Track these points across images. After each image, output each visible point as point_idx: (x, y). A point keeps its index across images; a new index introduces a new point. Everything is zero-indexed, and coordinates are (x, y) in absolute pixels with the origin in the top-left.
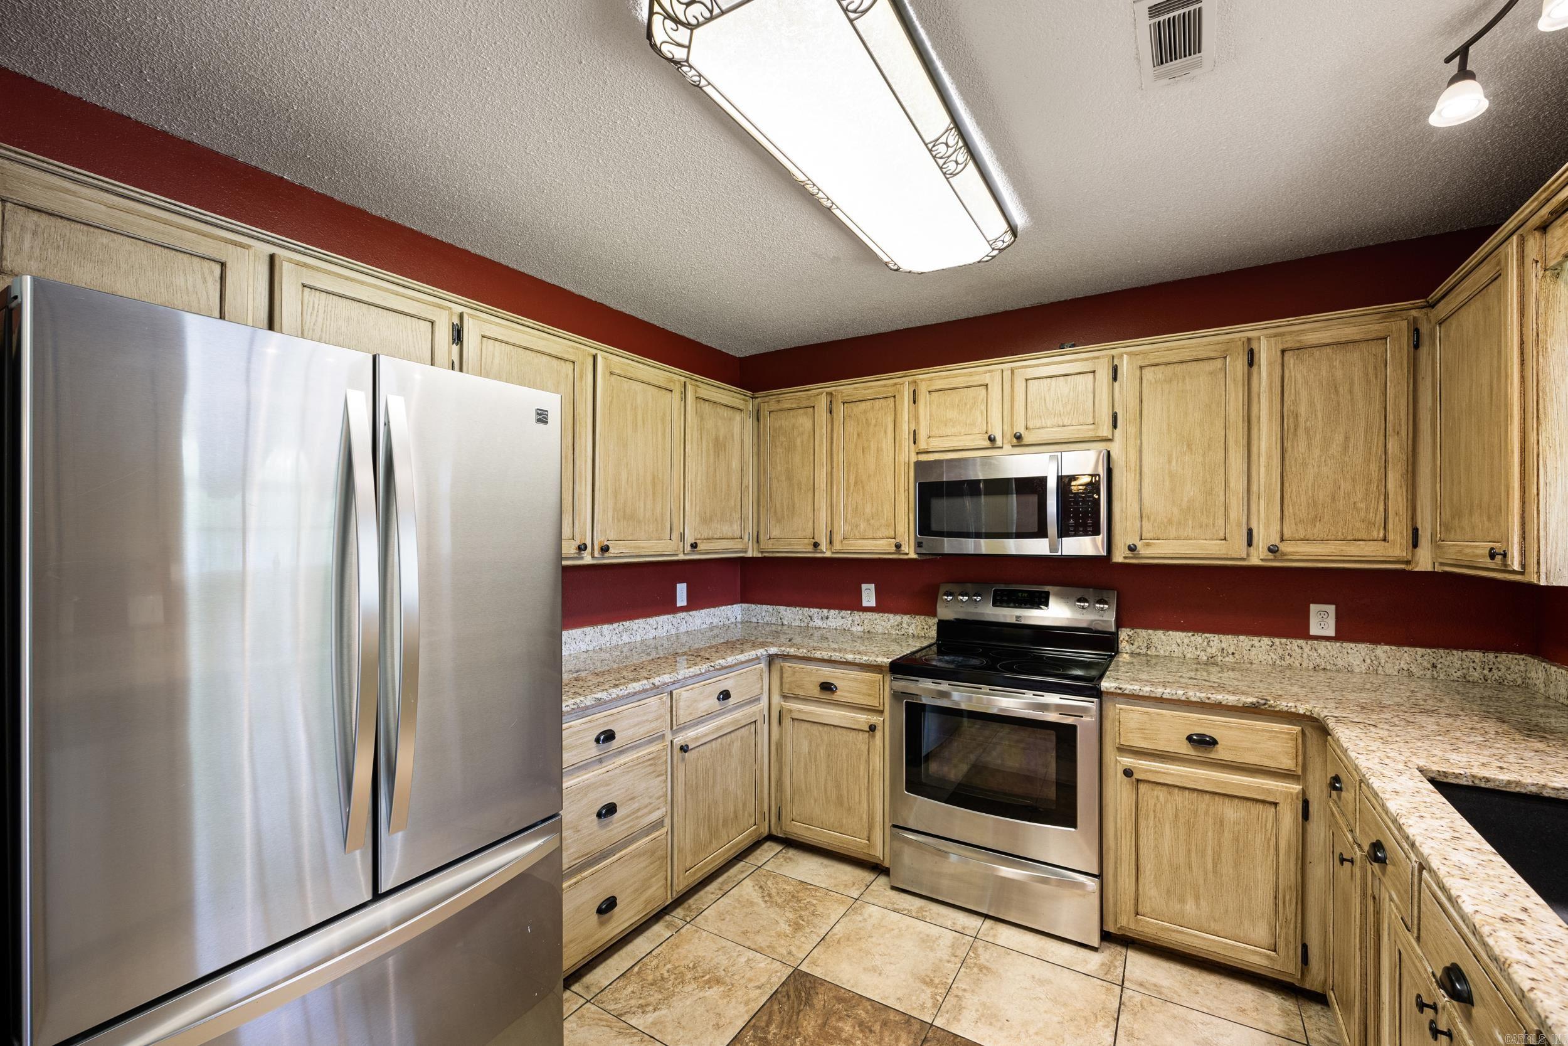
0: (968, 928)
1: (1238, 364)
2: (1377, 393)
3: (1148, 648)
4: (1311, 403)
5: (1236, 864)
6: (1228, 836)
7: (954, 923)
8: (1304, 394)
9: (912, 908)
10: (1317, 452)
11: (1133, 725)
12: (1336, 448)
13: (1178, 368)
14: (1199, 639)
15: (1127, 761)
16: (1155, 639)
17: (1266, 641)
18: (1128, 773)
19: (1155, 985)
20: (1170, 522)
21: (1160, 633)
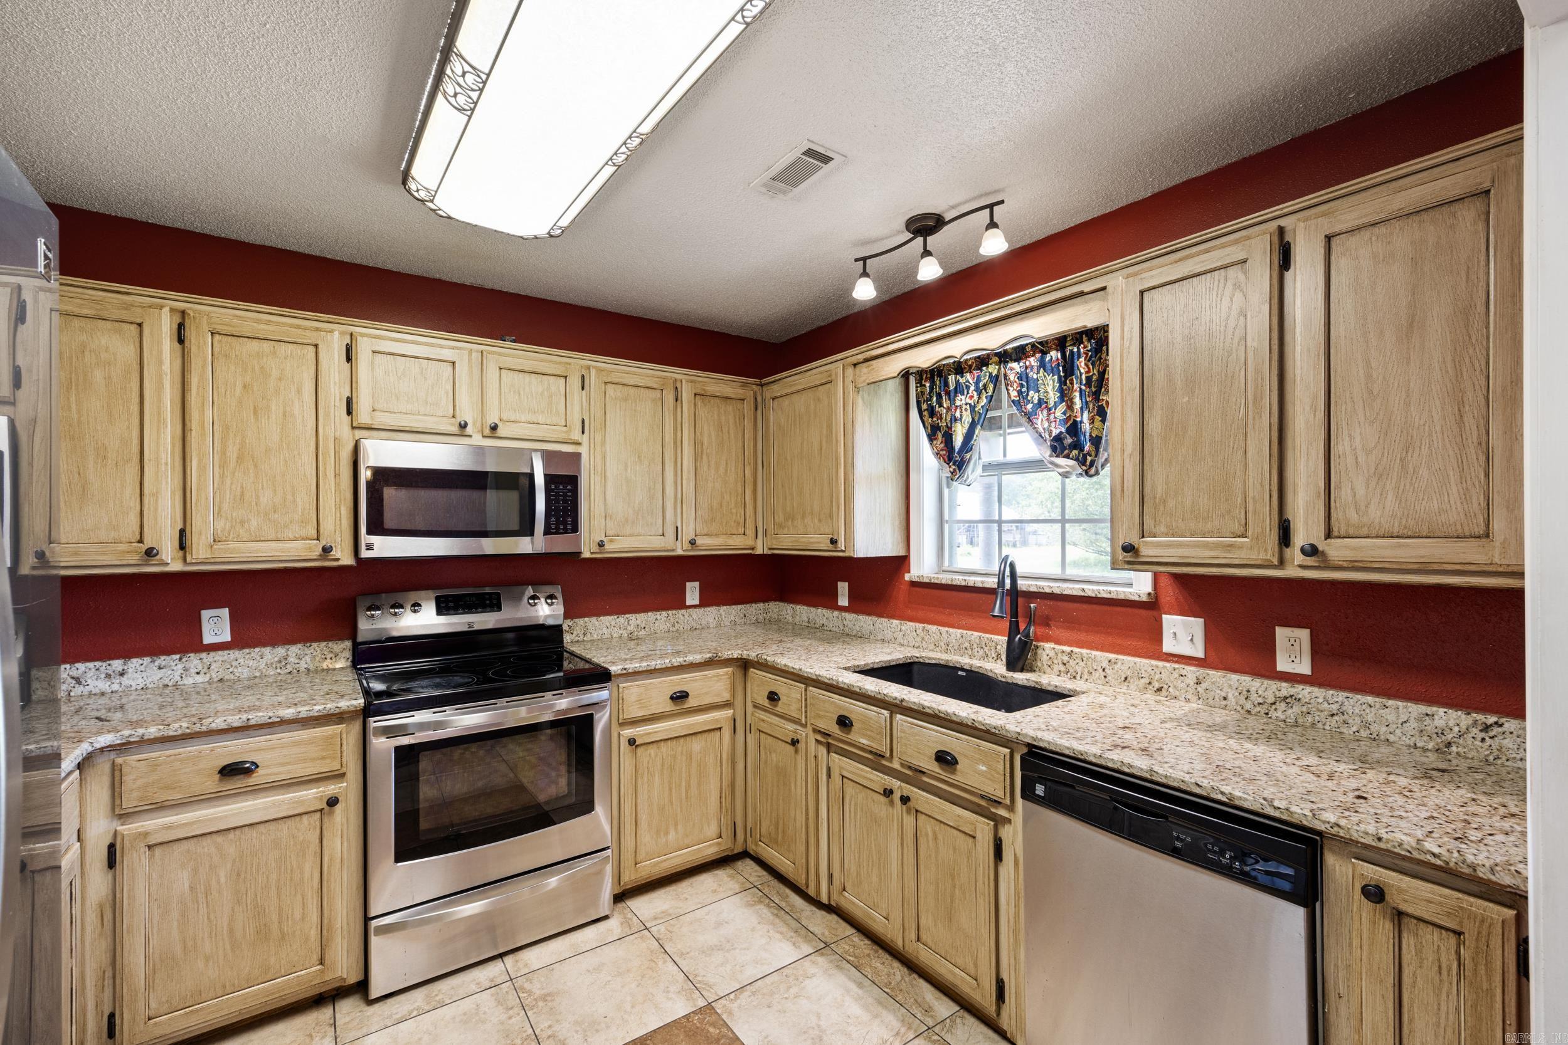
0: (494, 977)
1: (669, 397)
2: (740, 435)
3: (585, 635)
4: (710, 436)
5: (699, 784)
6: (694, 765)
7: (478, 984)
8: (706, 428)
9: (417, 1004)
10: (713, 472)
11: (633, 698)
12: (722, 470)
13: (632, 391)
14: (622, 620)
15: (628, 732)
16: (590, 626)
17: (664, 613)
18: (632, 742)
19: (663, 912)
20: (627, 520)
21: (594, 619)
